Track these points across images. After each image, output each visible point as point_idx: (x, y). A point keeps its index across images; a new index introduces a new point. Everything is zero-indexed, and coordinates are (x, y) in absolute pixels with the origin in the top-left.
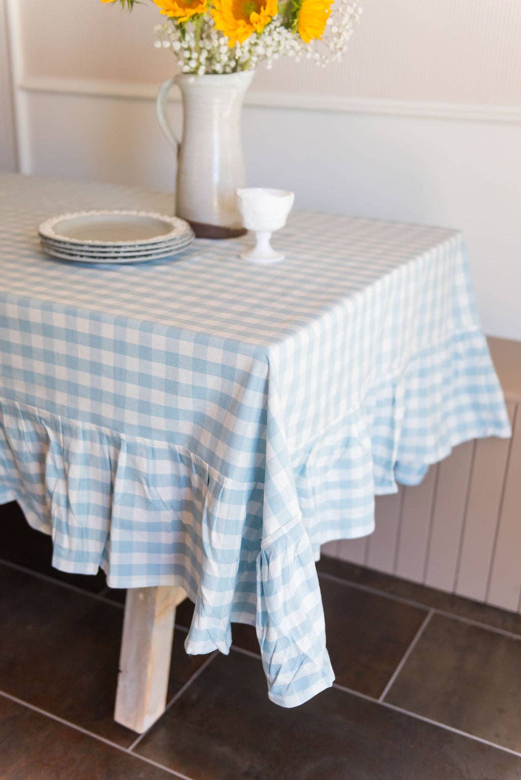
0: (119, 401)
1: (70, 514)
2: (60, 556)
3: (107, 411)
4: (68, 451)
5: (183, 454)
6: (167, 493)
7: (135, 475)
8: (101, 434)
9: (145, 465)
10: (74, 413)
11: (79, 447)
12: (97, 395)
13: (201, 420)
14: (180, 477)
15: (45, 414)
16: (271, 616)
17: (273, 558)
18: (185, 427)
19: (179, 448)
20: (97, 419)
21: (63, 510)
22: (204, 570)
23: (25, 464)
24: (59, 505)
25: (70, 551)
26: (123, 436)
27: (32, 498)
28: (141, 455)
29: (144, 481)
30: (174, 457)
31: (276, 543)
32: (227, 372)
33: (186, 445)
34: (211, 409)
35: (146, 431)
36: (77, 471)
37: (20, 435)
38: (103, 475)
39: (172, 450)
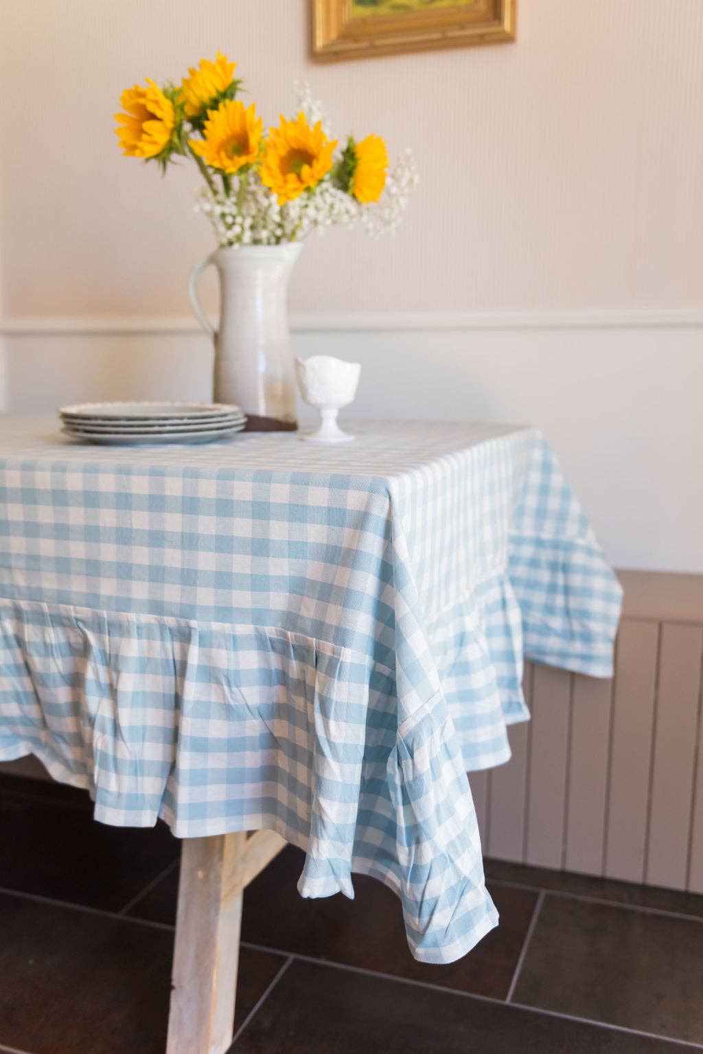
0: (188, 577)
1: (120, 743)
2: (104, 803)
3: (172, 594)
4: (117, 656)
5: (275, 637)
6: (253, 695)
7: (211, 674)
8: (162, 627)
9: (223, 658)
10: (124, 604)
11: (132, 648)
12: (157, 574)
13: (299, 587)
14: (271, 671)
15: (85, 612)
18: (278, 601)
19: (270, 631)
20: (157, 607)
21: (109, 737)
23: (53, 690)
24: (103, 732)
25: (119, 795)
26: (194, 623)
28: (219, 647)
29: (224, 681)
30: (262, 643)
32: (335, 516)
33: (280, 624)
34: (314, 570)
35: (224, 613)
36: (128, 683)
37: (47, 650)
38: (164, 684)
39: (261, 636)
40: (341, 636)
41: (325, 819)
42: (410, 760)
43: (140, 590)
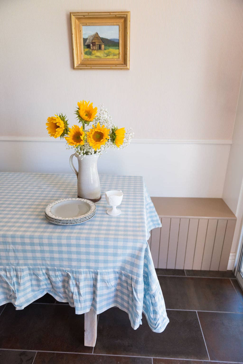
0: (97, 261)
1: (81, 297)
2: (78, 310)
3: (92, 265)
4: (78, 279)
5: (118, 271)
6: (113, 283)
7: (103, 281)
8: (90, 272)
9: (106, 277)
10: (80, 267)
11: (82, 276)
12: (88, 261)
13: (125, 262)
14: (117, 277)
15: (68, 269)
16: (157, 312)
17: (156, 296)
18: (119, 264)
19: (117, 270)
20: (88, 267)
21: (78, 296)
22: (137, 305)
23: (58, 284)
24: (76, 295)
25: (81, 308)
26: (98, 271)
27: (59, 293)
28: (105, 275)
29: (107, 282)
30: (115, 272)
31: (156, 292)
32: (134, 248)
33: (119, 269)
34: (128, 258)
35: (106, 268)
36: (82, 284)
37: (56, 276)
38: (91, 283)
39: (115, 271)
40: (138, 275)
41: (139, 314)
42: (154, 299)
43: (83, 264)
